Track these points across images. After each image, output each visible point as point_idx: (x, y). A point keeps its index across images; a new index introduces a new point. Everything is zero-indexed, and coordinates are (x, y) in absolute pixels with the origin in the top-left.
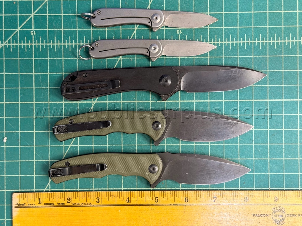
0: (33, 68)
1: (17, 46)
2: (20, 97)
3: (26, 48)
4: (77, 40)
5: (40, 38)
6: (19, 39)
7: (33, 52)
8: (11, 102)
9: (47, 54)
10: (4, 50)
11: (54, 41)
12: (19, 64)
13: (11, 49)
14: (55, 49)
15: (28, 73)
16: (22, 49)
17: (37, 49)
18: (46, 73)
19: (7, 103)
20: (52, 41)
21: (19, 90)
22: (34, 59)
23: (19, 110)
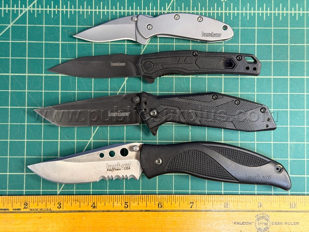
0: (59, 36)
1: (42, 11)
2: (44, 68)
3: (52, 13)
4: (110, 6)
5: (69, 3)
6: (44, 4)
7: (61, 19)
8: (34, 74)
9: (76, 21)
10: (27, 15)
11: (84, 6)
12: (44, 32)
13: (36, 15)
14: (85, 15)
15: (54, 42)
16: (48, 15)
17: (65, 15)
18: (74, 43)
19: (30, 75)
20: (81, 6)
21: (44, 61)
22: (62, 27)
23: (43, 83)
